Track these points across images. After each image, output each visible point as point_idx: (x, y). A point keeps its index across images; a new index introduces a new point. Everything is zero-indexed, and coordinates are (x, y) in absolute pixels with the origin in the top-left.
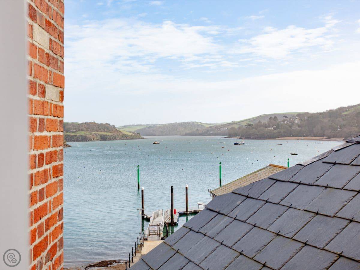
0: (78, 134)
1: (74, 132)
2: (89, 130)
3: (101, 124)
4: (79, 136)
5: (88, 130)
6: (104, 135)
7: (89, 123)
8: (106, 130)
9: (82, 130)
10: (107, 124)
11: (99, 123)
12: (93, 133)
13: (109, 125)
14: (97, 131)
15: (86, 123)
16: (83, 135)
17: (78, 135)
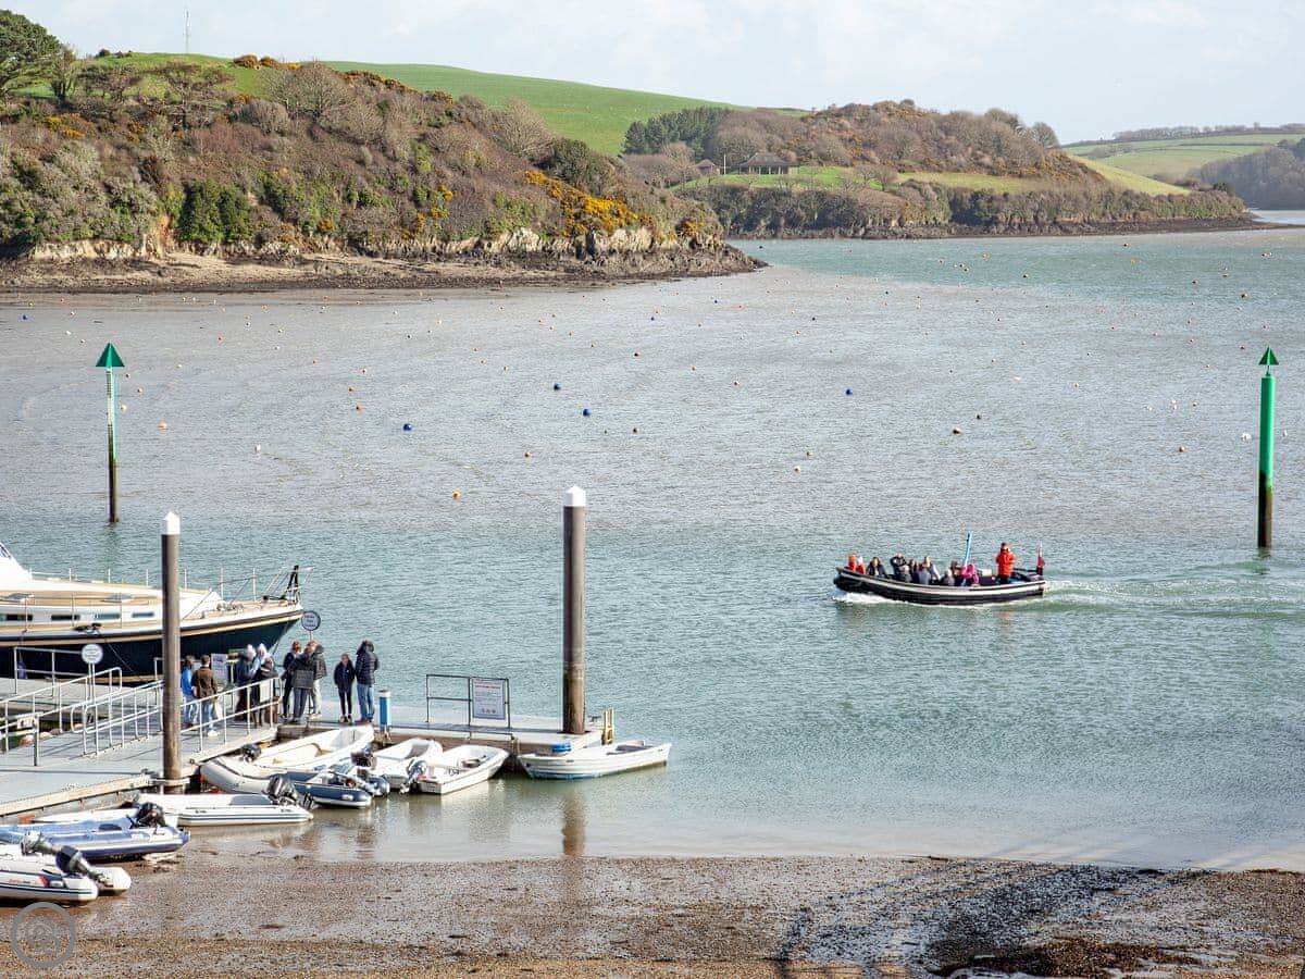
0: (800, 180)
1: (774, 170)
2: (872, 154)
3: (955, 116)
4: (803, 195)
5: (865, 158)
6: (975, 196)
7: (876, 108)
8: (987, 160)
9: (824, 159)
10: (995, 115)
11: (944, 111)
12: (903, 178)
13: (1013, 122)
14: (925, 165)
15: (849, 110)
16: (831, 190)
17: (798, 188)
